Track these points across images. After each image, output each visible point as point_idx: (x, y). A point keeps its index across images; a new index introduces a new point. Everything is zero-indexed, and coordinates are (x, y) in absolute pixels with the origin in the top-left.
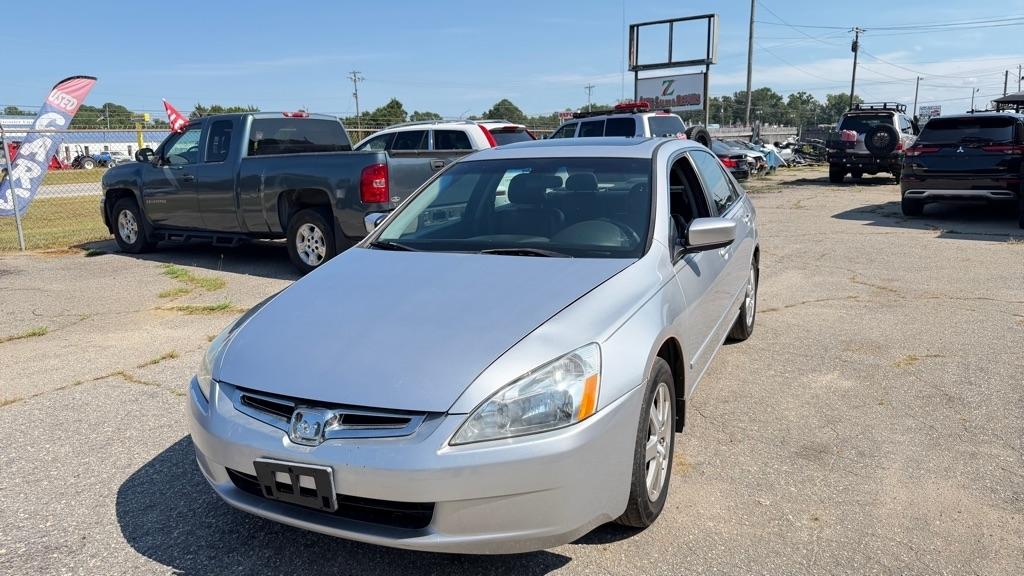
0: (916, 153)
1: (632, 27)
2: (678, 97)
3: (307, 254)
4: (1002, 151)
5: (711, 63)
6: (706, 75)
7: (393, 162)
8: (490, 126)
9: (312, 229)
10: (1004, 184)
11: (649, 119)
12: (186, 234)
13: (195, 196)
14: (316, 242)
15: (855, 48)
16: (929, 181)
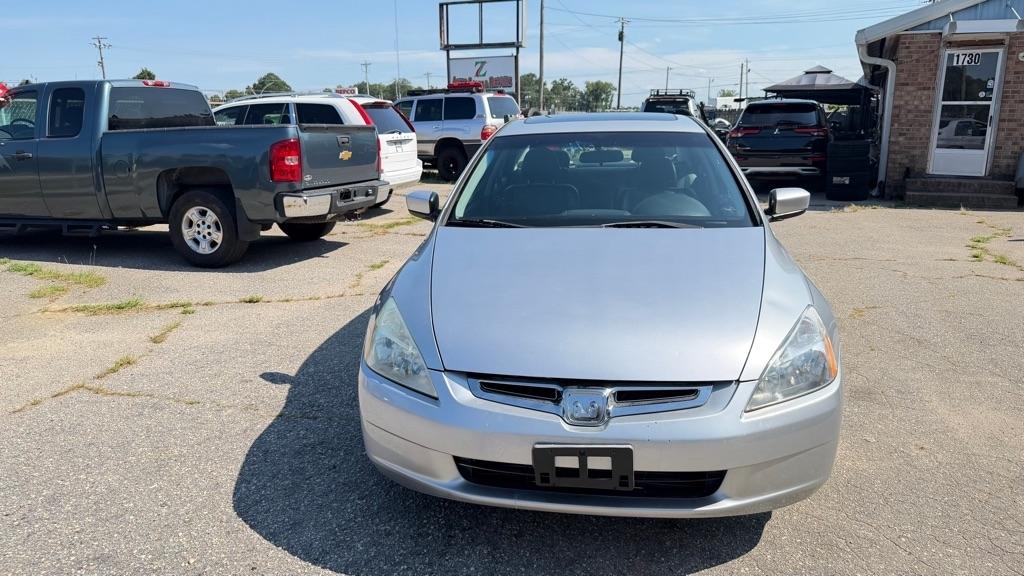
0: (740, 135)
1: (441, 5)
2: (491, 78)
3: (196, 242)
4: (809, 133)
5: (521, 46)
6: (516, 58)
7: (305, 136)
8: (361, 101)
9: (203, 213)
10: (810, 162)
11: (488, 99)
12: (19, 224)
13: (36, 177)
14: (209, 227)
15: (621, 38)
16: (751, 160)
